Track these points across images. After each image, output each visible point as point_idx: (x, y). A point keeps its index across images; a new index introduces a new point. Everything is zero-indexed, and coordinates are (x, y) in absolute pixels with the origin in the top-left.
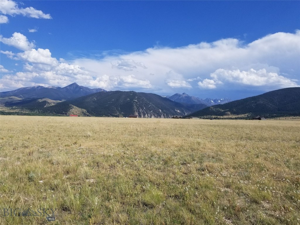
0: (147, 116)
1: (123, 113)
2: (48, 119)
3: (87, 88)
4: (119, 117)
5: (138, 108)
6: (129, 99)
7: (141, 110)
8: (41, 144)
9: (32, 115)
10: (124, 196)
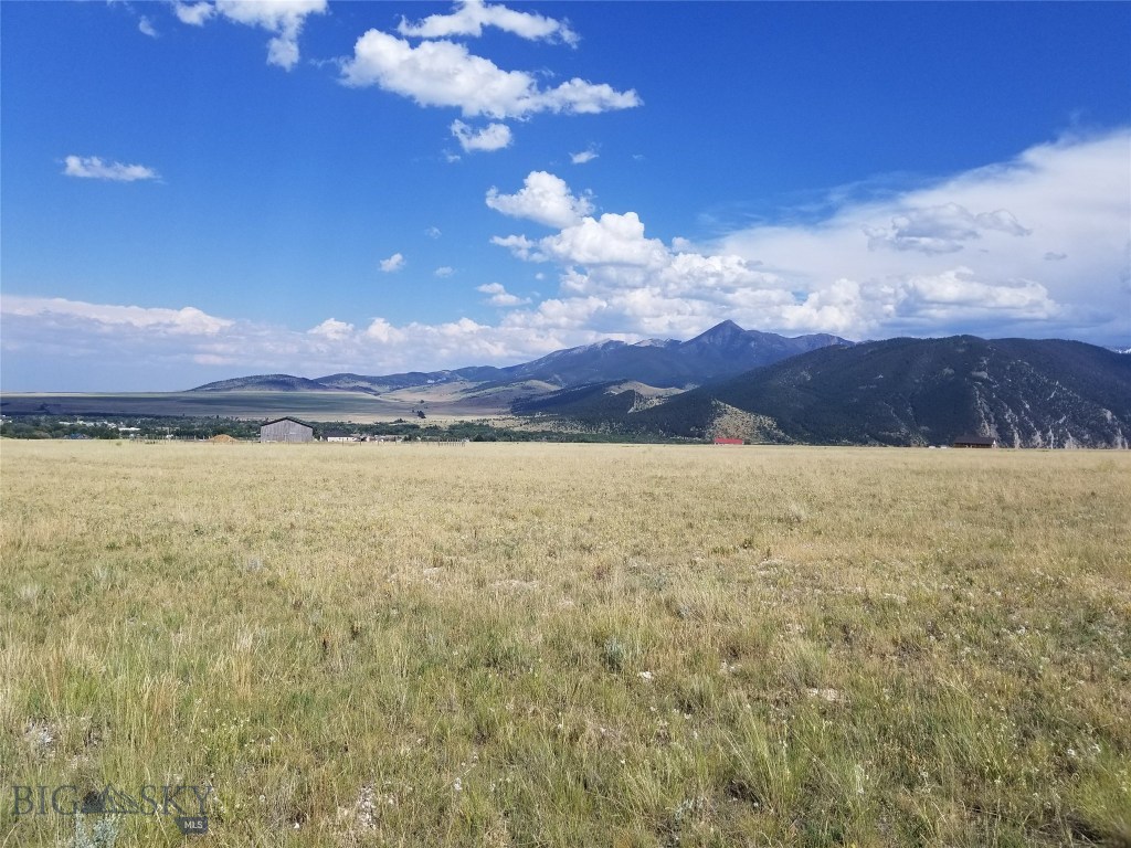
0: (1040, 440)
1: (926, 428)
2: (644, 452)
3: (773, 338)
4: (910, 446)
5: (995, 407)
6: (951, 371)
7: (1009, 415)
8: (630, 543)
9: (591, 439)
10: (975, 777)
